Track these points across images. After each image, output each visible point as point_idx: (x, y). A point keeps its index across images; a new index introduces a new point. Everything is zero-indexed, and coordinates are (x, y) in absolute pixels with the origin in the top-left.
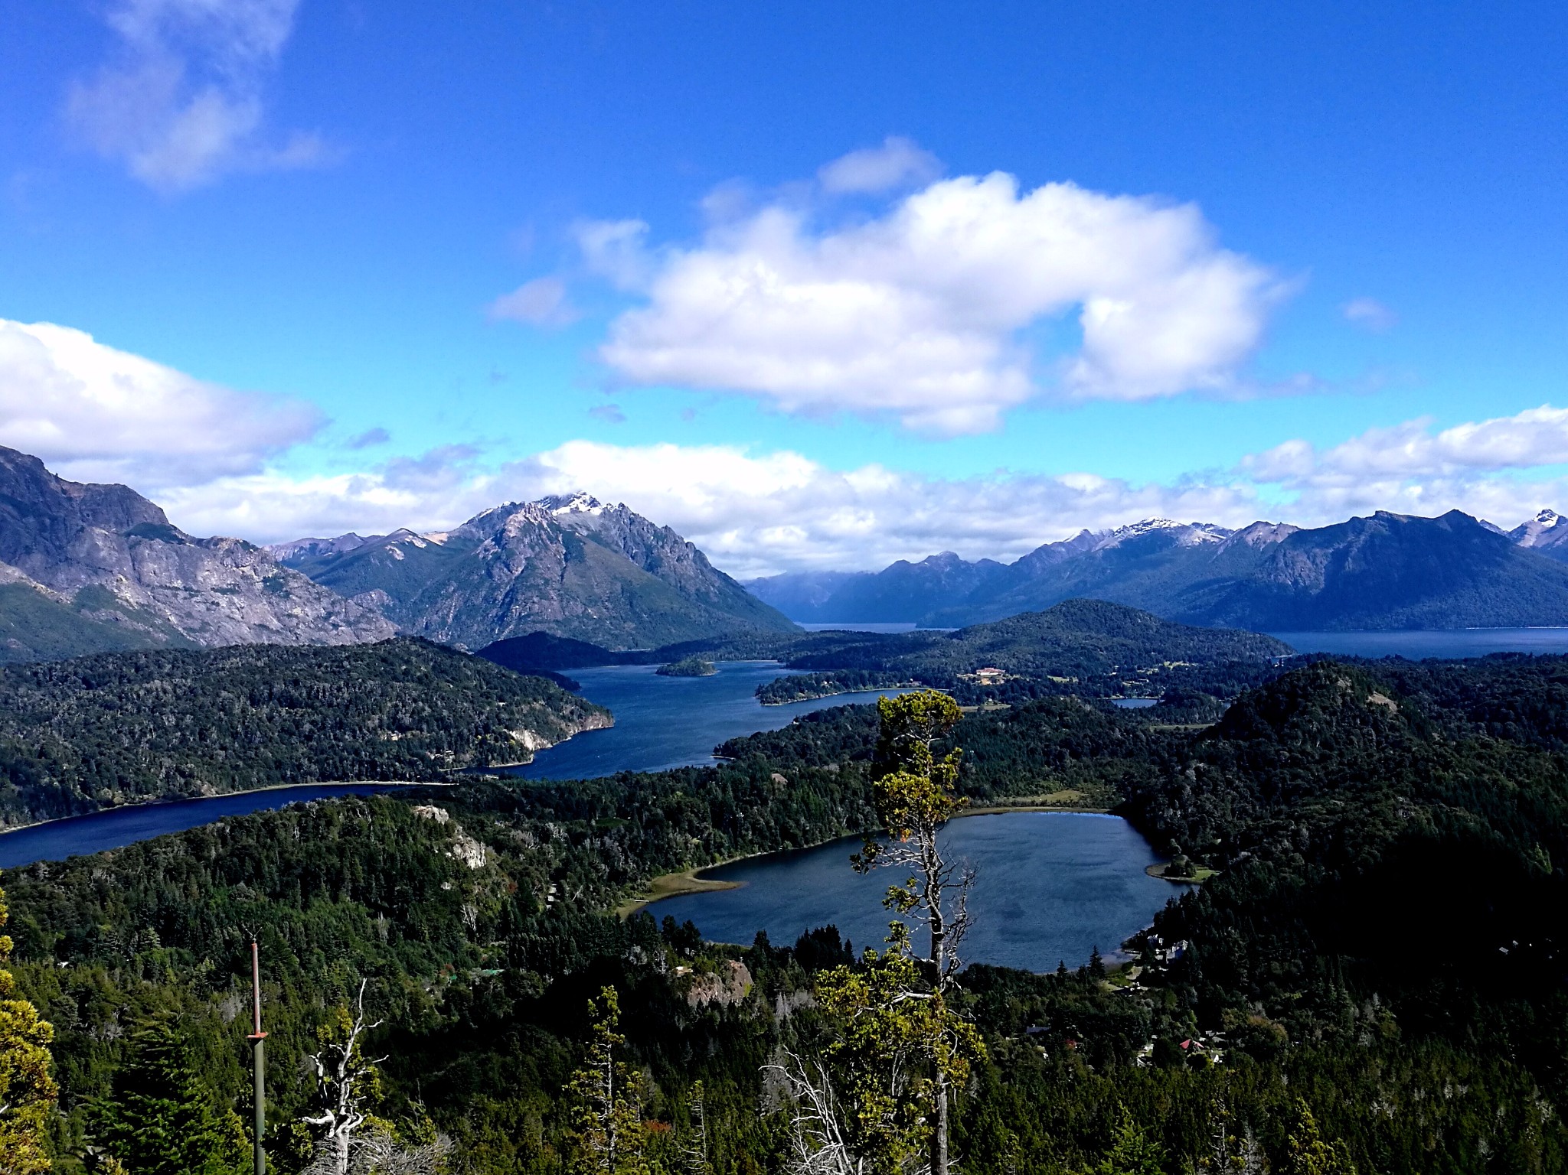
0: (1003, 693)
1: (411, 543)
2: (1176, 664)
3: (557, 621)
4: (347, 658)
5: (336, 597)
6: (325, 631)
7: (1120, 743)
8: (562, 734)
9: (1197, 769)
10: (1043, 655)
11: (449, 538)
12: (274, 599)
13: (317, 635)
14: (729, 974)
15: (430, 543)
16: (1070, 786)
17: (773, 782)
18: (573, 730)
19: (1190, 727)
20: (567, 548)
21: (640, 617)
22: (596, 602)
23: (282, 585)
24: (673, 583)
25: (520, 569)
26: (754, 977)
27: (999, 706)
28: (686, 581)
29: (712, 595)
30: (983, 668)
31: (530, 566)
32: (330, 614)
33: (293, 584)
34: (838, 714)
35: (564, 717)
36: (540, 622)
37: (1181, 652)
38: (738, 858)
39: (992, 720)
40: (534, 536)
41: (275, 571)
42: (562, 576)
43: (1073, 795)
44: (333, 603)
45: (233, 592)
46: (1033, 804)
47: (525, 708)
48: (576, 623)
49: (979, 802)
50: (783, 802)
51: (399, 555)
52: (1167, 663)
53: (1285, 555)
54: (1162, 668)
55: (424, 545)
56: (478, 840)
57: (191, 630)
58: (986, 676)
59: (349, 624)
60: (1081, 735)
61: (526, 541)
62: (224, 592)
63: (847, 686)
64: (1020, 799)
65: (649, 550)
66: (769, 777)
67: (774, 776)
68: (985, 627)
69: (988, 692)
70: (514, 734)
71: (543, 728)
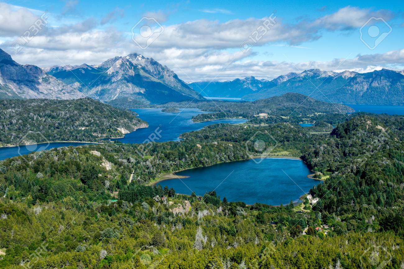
0: (267, 121)
1: (87, 68)
2: (319, 113)
3: (131, 94)
4: (68, 104)
5: (64, 84)
6: (61, 94)
8: (132, 129)
9: (324, 147)
10: (279, 109)
11: (99, 67)
12: (45, 84)
13: (59, 96)
14: (184, 204)
15: (93, 69)
16: (286, 150)
17: (197, 147)
18: (136, 128)
19: (322, 133)
20: (135, 72)
23: (48, 80)
26: (191, 205)
27: (266, 125)
28: (171, 83)
29: (178, 87)
30: (261, 113)
32: (62, 90)
33: (51, 80)
34: (217, 126)
35: (134, 124)
36: (126, 94)
37: (320, 110)
38: (186, 169)
39: (263, 129)
40: (124, 67)
41: (46, 76)
43: (286, 153)
44: (63, 86)
46: (274, 156)
47: (122, 121)
50: (200, 153)
51: (83, 72)
52: (316, 113)
53: (353, 81)
54: (315, 115)
55: (91, 69)
56: (109, 161)
57: (19, 93)
58: (262, 115)
59: (68, 93)
60: (290, 135)
63: (220, 117)
64: (271, 154)
65: (160, 73)
66: (196, 145)
67: (198, 145)
68: (262, 100)
69: (261, 121)
70: (119, 129)
71: (127, 127)
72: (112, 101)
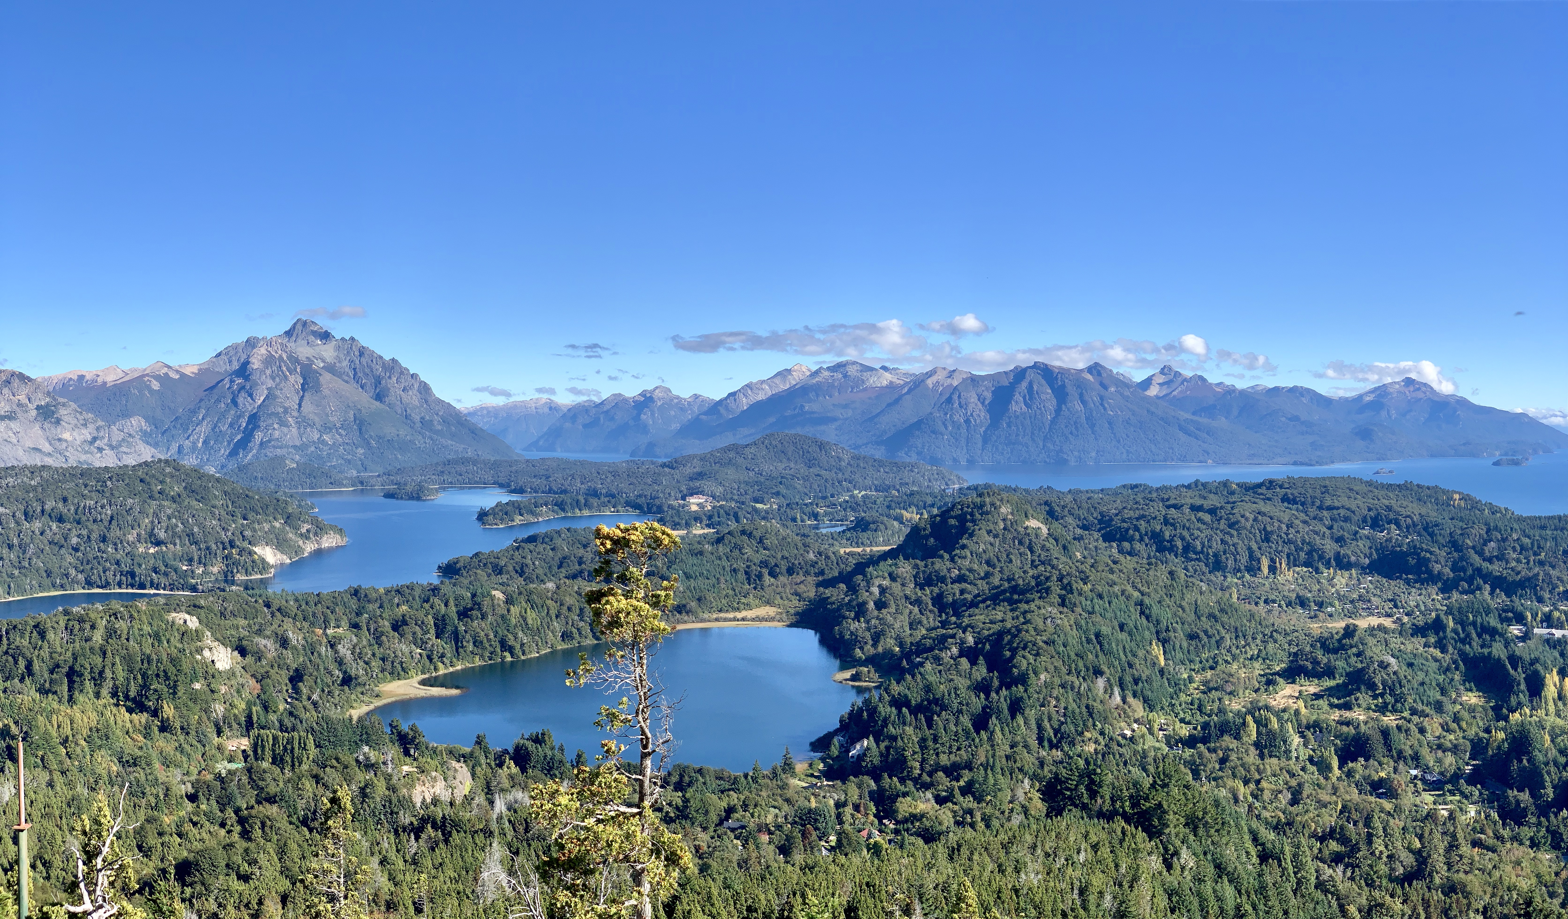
0: (710, 517)
1: (166, 374)
2: (863, 493)
3: (295, 447)
4: (110, 478)
5: (100, 423)
6: (91, 453)
7: (814, 564)
8: (298, 550)
9: (880, 586)
10: (747, 483)
11: (200, 370)
12: (47, 425)
13: (83, 458)
14: (450, 773)
15: (183, 375)
16: (769, 603)
17: (493, 598)
18: (309, 547)
19: (875, 549)
20: (304, 379)
21: (369, 443)
22: (331, 429)
23: (53, 413)
24: (399, 411)
25: (262, 398)
26: (473, 775)
27: (706, 531)
28: (411, 409)
29: (435, 423)
30: (691, 495)
31: (270, 396)
32: (95, 439)
33: (62, 412)
34: (556, 536)
35: (301, 535)
36: (281, 448)
37: (868, 482)
38: (459, 668)
39: (699, 543)
40: (275, 368)
41: (48, 399)
42: (300, 405)
43: (770, 611)
44: (98, 429)
46: (735, 619)
47: (266, 527)
48: (313, 449)
49: (686, 618)
50: (502, 616)
51: (156, 385)
52: (856, 492)
53: (959, 397)
54: (852, 496)
55: (177, 377)
56: (225, 645)
58: (694, 503)
59: (112, 447)
60: (779, 556)
61: (268, 372)
63: (563, 510)
64: (722, 615)
65: (378, 381)
66: (489, 594)
67: (494, 592)
68: (694, 456)
69: (697, 518)
70: (256, 549)
71: (280, 544)
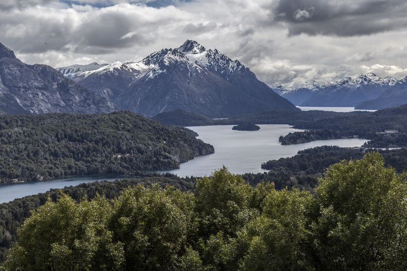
0: (398, 141)
1: (121, 67)
3: (186, 105)
4: (98, 120)
5: (89, 92)
6: (85, 107)
12: (62, 93)
13: (81, 109)
17: (291, 181)
20: (191, 71)
23: (65, 87)
27: (396, 148)
28: (245, 86)
30: (388, 129)
32: (86, 100)
33: (70, 86)
34: (319, 150)
36: (179, 105)
39: (393, 155)
41: (63, 80)
42: (189, 83)
44: (87, 95)
45: (44, 89)
47: (175, 144)
48: (195, 106)
55: (127, 69)
57: (25, 106)
58: (389, 133)
59: (95, 104)
62: (40, 89)
68: (388, 109)
69: (390, 141)
72: (159, 115)
